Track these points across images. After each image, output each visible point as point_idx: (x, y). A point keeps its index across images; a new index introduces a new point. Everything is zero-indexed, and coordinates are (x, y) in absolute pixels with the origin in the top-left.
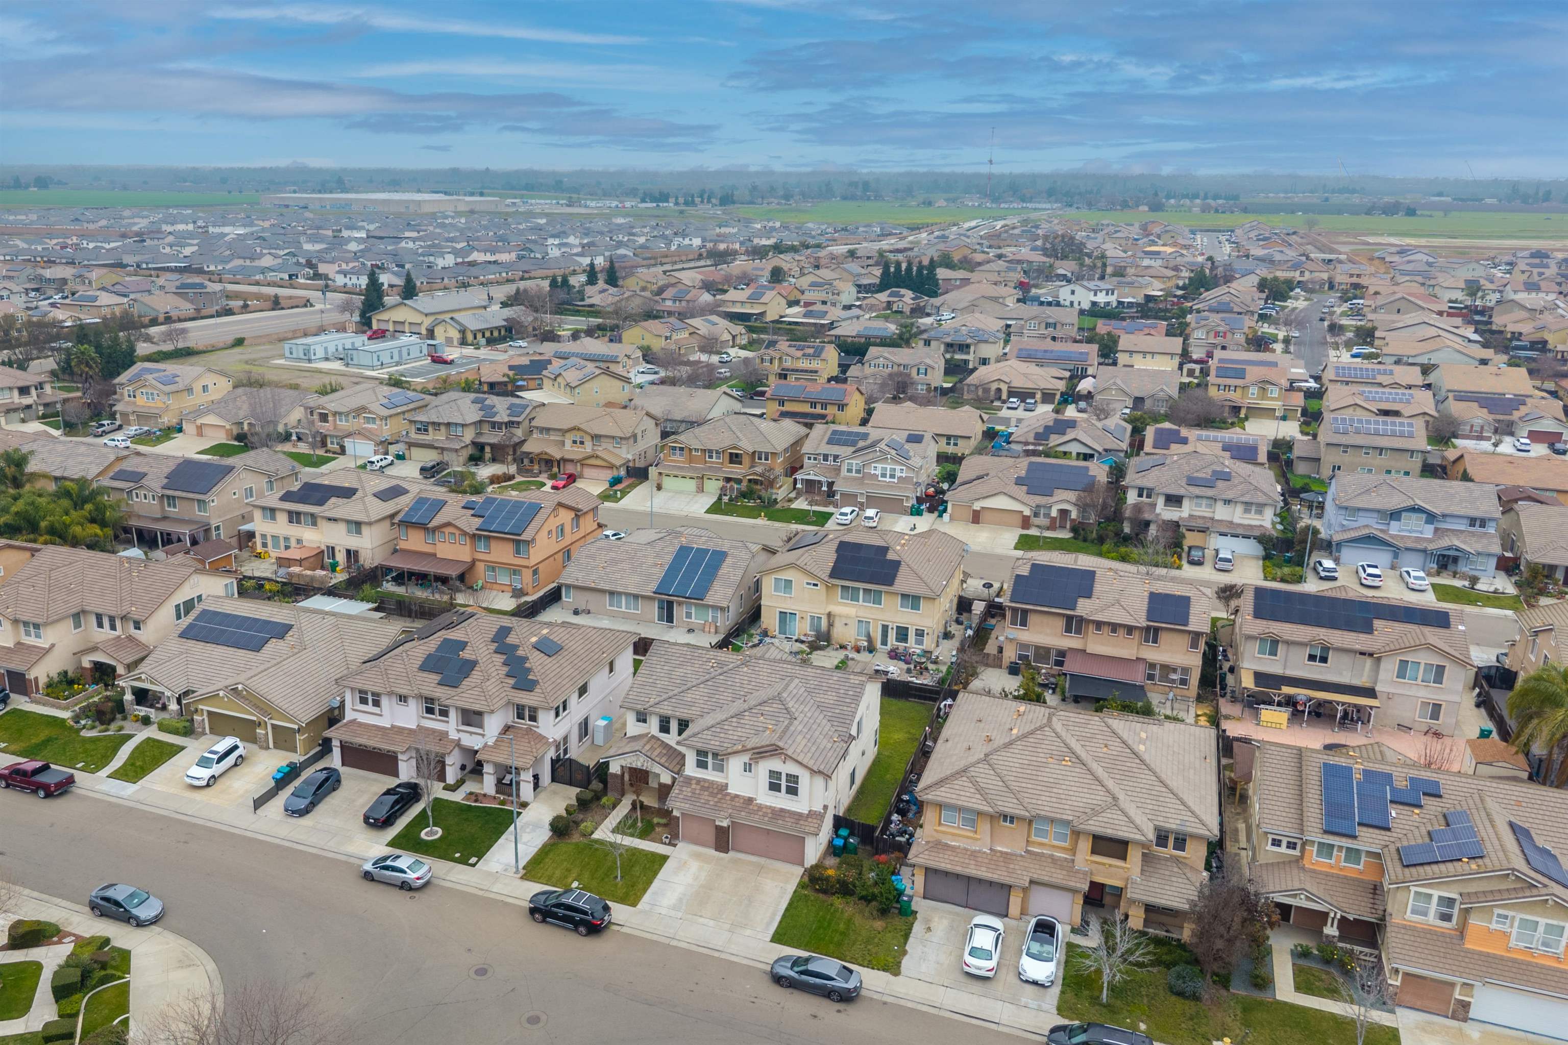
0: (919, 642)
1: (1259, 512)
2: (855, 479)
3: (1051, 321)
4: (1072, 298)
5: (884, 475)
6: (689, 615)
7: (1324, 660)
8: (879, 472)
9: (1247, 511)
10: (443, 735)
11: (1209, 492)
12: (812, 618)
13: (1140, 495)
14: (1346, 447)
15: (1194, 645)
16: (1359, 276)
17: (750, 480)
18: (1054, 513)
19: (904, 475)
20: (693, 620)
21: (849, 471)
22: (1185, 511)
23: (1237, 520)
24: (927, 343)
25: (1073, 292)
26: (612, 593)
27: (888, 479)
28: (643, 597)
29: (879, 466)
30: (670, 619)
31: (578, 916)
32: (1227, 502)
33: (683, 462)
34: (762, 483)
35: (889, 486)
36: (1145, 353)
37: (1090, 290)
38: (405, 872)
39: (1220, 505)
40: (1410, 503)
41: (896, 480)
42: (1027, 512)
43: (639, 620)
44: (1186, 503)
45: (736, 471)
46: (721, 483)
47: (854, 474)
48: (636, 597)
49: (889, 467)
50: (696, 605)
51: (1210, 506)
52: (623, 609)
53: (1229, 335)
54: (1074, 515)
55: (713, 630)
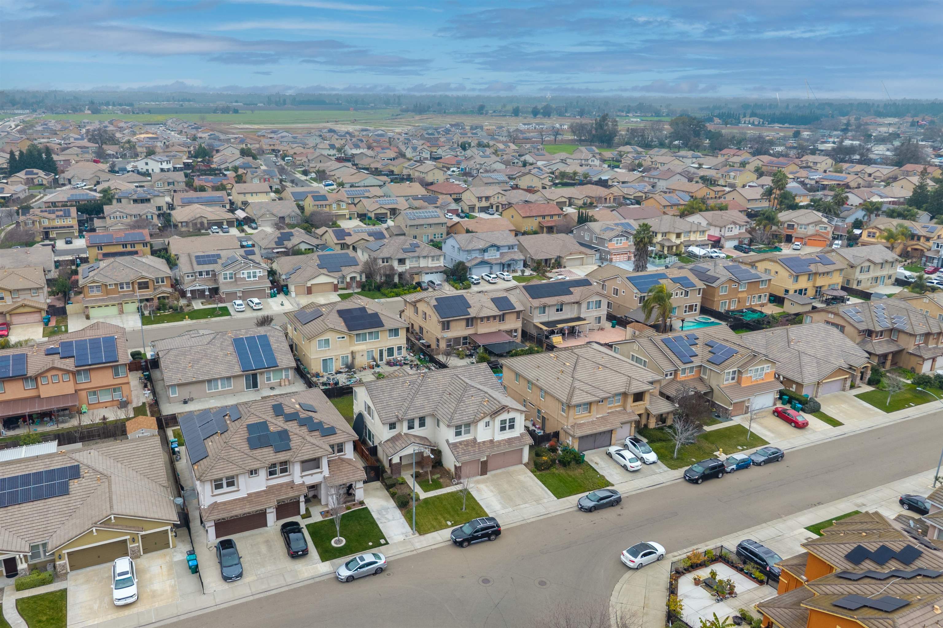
0: (399, 354)
1: (438, 260)
2: (231, 283)
3: (170, 181)
4: (147, 167)
5: (249, 277)
6: (269, 379)
7: (561, 310)
8: (246, 276)
9: (433, 260)
10: (291, 485)
11: (416, 254)
12: (343, 358)
13: (383, 262)
14: (417, 226)
15: (518, 317)
16: (274, 145)
17: (159, 298)
18: (348, 280)
19: (262, 275)
20: (272, 381)
21: (225, 278)
22: (408, 265)
23: (430, 266)
24: (119, 200)
25: (147, 164)
26: (209, 381)
27: (252, 279)
28: (235, 377)
29: (246, 272)
30: (255, 385)
31: (490, 531)
32: (424, 257)
33: (102, 296)
34: (168, 297)
35: (254, 283)
36: (252, 193)
37: (158, 161)
38: (376, 563)
39: (421, 259)
40: (489, 244)
41: (257, 279)
42: (336, 282)
43: (234, 393)
44: (407, 262)
45: (147, 293)
46: (137, 305)
47: (229, 280)
48: (229, 378)
49: (251, 271)
50: (273, 371)
51: (417, 261)
52: (220, 389)
53: (271, 180)
54: (358, 279)
55: (287, 383)
